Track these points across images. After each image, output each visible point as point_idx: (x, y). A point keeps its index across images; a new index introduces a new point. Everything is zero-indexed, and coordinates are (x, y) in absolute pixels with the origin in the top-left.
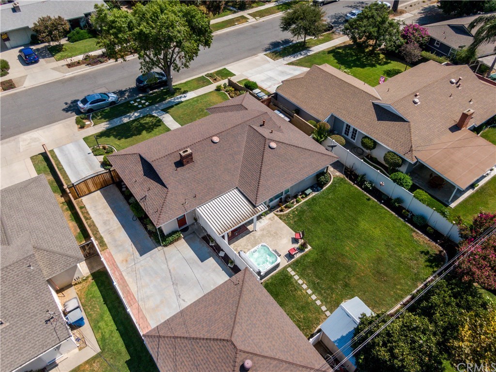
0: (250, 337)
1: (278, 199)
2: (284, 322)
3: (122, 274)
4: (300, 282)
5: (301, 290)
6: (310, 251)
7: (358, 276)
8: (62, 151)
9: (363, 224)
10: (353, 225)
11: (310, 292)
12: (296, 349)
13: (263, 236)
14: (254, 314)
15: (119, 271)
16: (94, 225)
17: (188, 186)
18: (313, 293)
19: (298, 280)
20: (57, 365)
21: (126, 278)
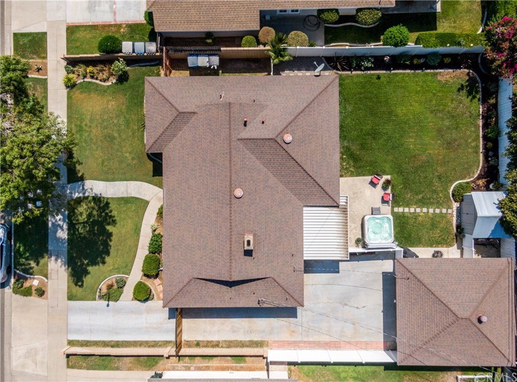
3: (305, 342)
4: (412, 210)
5: (420, 216)
6: (392, 179)
7: (439, 162)
9: (400, 110)
11: (425, 210)
15: (299, 342)
18: (428, 209)
19: (409, 210)
21: (311, 339)
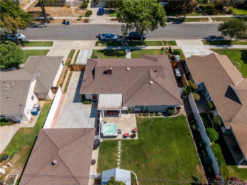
0: (67, 153)
1: (141, 109)
2: (87, 158)
3: (62, 105)
4: (119, 150)
5: (116, 153)
6: (136, 140)
7: (148, 165)
8: (83, 51)
9: (174, 144)
10: (168, 141)
11: (119, 156)
12: (81, 171)
13: (122, 121)
14: (79, 147)
15: (62, 104)
16: (69, 83)
17: (102, 83)
18: (120, 158)
19: (119, 148)
20: (20, 123)
21: (62, 107)
